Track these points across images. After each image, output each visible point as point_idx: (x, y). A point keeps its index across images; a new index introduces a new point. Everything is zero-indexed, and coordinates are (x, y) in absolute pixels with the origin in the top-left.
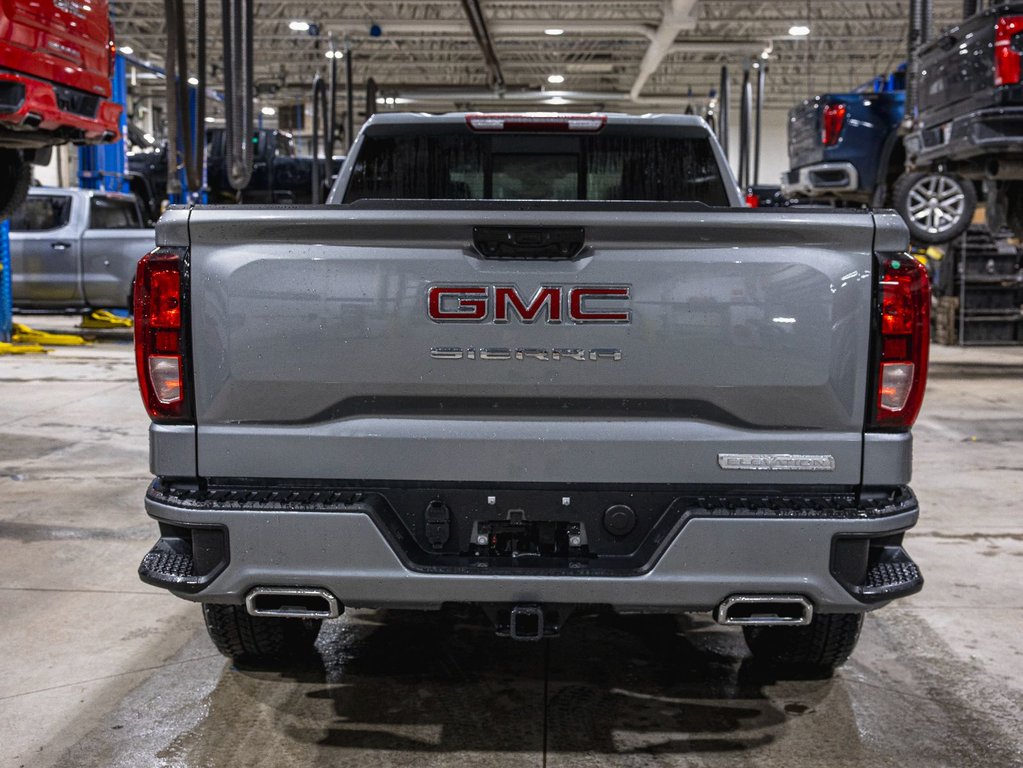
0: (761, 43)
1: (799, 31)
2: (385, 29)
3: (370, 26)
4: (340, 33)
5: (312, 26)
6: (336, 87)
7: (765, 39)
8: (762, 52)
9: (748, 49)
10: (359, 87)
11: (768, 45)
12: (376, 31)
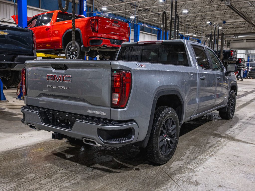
2: (227, 22)
3: (223, 21)
4: (217, 23)
5: (210, 22)
6: (215, 35)
10: (220, 35)
12: (224, 22)
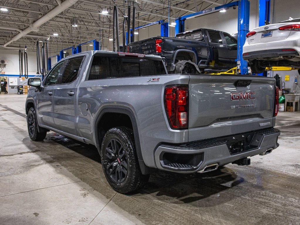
0: (47, 36)
1: (56, 35)
7: (48, 36)
8: (47, 39)
9: (44, 37)
11: (49, 37)
